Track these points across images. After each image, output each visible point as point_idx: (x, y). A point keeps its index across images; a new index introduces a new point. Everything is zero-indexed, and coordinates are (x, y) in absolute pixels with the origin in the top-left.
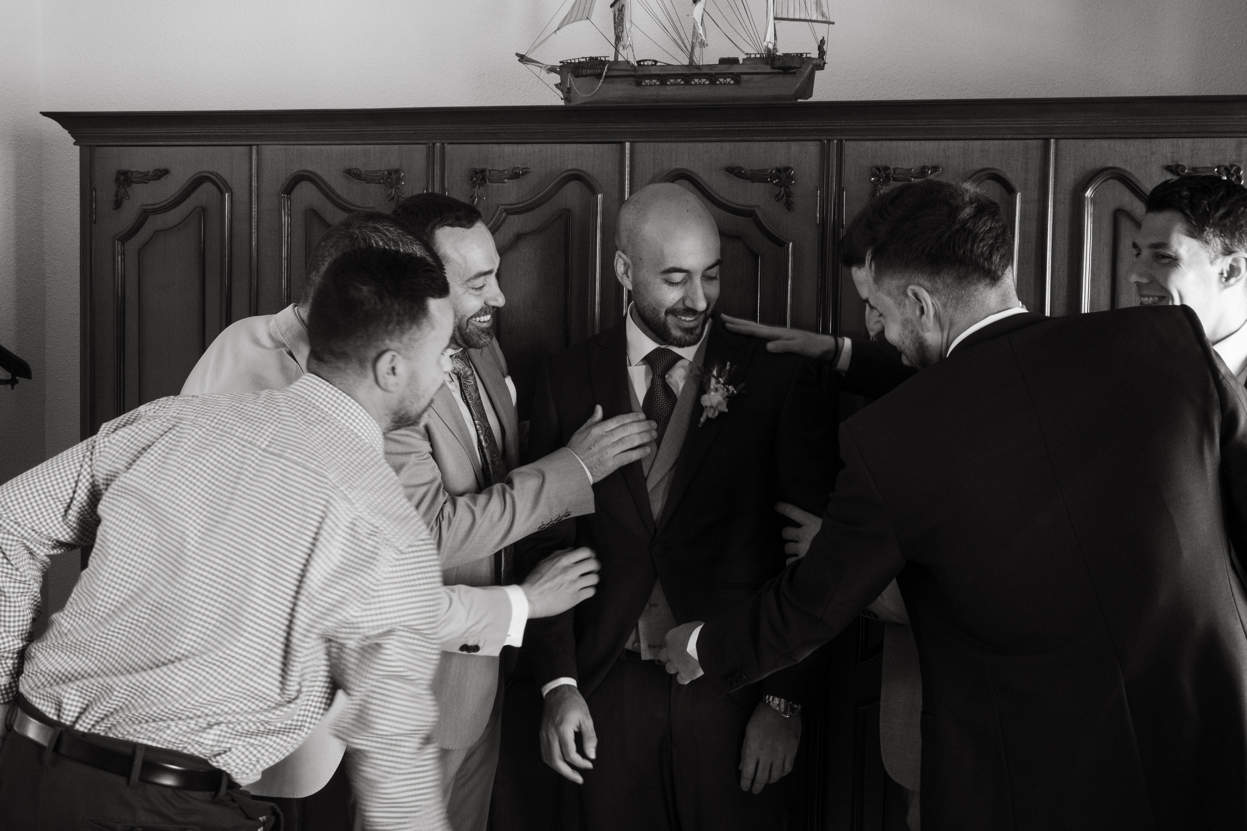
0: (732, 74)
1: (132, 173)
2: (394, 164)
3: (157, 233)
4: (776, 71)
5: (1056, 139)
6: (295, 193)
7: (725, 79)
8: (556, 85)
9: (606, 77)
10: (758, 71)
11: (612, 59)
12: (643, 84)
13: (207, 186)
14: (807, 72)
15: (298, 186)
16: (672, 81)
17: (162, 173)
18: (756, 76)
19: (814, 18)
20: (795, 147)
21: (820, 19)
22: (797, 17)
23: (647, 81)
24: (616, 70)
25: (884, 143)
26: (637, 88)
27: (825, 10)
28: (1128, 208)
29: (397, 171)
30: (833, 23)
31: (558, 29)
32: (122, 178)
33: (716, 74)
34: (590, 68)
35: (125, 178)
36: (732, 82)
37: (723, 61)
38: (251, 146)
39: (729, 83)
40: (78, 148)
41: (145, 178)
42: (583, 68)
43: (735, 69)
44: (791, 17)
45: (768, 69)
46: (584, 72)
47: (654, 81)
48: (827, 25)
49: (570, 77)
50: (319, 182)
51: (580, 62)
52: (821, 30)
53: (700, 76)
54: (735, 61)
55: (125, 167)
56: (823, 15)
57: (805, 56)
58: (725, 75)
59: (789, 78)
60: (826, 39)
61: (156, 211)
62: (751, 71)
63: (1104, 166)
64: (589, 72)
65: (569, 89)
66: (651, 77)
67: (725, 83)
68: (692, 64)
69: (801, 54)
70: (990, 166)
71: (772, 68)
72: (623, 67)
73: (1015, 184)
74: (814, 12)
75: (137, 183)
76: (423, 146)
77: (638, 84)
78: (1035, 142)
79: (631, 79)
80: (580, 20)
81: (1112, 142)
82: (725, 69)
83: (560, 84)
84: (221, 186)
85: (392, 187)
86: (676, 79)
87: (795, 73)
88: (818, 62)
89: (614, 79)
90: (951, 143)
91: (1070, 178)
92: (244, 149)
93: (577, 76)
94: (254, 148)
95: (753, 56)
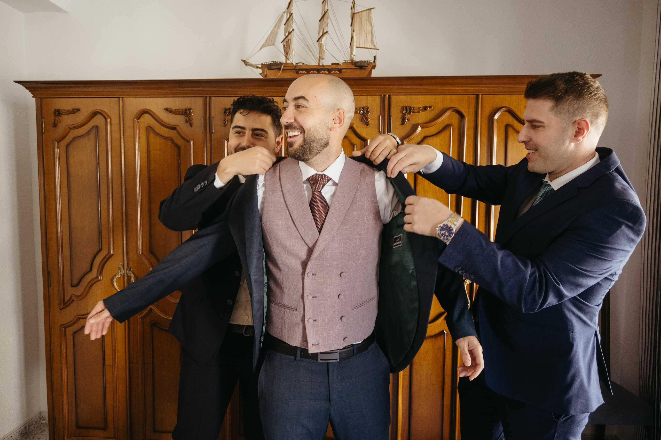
0: (339, 69)
1: (62, 110)
2: (188, 106)
3: (75, 138)
4: (357, 68)
5: (482, 95)
6: (141, 120)
7: (335, 71)
8: (260, 74)
9: (283, 70)
10: (350, 68)
11: (284, 62)
12: (299, 73)
13: (99, 116)
14: (370, 69)
15: (143, 116)
16: (312, 71)
17: (76, 111)
18: (348, 70)
19: (371, 47)
20: (370, 98)
21: (373, 47)
22: (363, 46)
23: (301, 72)
24: (287, 66)
25: (408, 96)
26: (297, 75)
27: (375, 44)
28: (511, 124)
29: (190, 109)
30: (378, 50)
31: (260, 49)
32: (57, 112)
33: (332, 69)
34: (276, 66)
35: (58, 113)
36: (338, 72)
37: (333, 64)
38: (119, 98)
39: (337, 73)
40: (34, 99)
41: (68, 113)
42: (272, 66)
43: (339, 67)
44: (361, 46)
45: (353, 67)
46: (273, 67)
47: (304, 72)
48: (376, 50)
49: (266, 70)
50: (153, 114)
51: (271, 63)
52: (374, 52)
53: (324, 69)
54: (338, 64)
55: (58, 107)
56: (374, 46)
57: (369, 62)
58: (335, 69)
59: (362, 71)
60: (376, 56)
61: (74, 128)
62: (346, 68)
63: (501, 106)
64: (275, 67)
65: (266, 75)
66: (303, 70)
67: (335, 73)
68: (319, 65)
69: (368, 61)
70: (454, 106)
71: (355, 66)
72: (290, 65)
73: (465, 114)
74: (370, 45)
75: (64, 115)
76: (201, 98)
77: (297, 73)
78: (473, 96)
79: (294, 71)
80: (270, 45)
81: (504, 96)
82: (334, 67)
83: (262, 73)
84: (105, 116)
85: (187, 116)
86: (313, 71)
87: (365, 69)
88: (373, 64)
89: (286, 71)
90: (437, 96)
91: (487, 111)
92: (117, 99)
93: (270, 69)
94: (121, 99)
95: (347, 61)
